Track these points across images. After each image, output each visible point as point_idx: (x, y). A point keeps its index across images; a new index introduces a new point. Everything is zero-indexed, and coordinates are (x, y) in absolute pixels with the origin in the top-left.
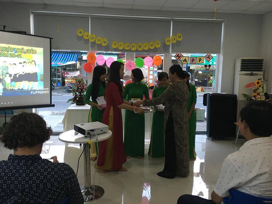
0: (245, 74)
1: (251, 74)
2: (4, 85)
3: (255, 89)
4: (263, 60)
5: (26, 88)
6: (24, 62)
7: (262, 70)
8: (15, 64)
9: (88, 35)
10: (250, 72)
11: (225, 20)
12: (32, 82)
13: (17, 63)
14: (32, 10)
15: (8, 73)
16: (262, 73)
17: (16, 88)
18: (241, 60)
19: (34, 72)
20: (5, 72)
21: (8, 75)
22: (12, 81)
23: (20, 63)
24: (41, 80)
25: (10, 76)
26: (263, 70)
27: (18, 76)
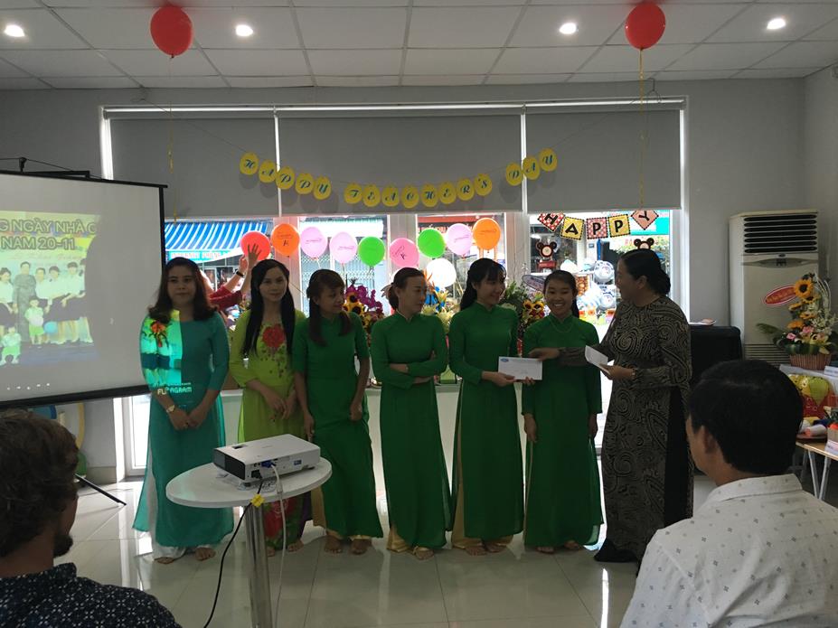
0: (763, 263)
1: (781, 263)
3: (796, 308)
4: (815, 217)
7: (815, 248)
8: (55, 268)
9: (273, 171)
10: (775, 256)
11: (687, 100)
13: (62, 264)
14: (105, 108)
16: (814, 256)
17: (61, 342)
18: (745, 220)
20: (26, 293)
21: (35, 303)
22: (47, 318)
23: (72, 265)
26: (815, 246)
27: (64, 301)
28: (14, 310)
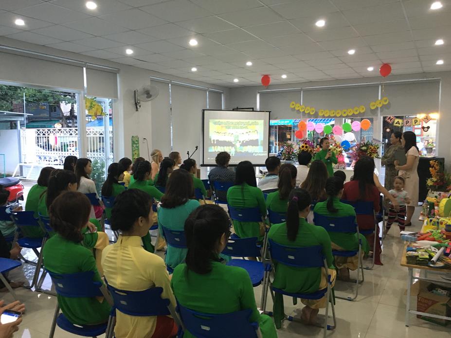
2: (235, 148)
5: (250, 151)
6: (250, 132)
8: (243, 133)
9: (299, 106)
12: (254, 147)
13: (245, 133)
14: (258, 91)
15: (238, 140)
17: (243, 151)
19: (256, 139)
20: (236, 139)
21: (238, 142)
22: (241, 145)
23: (247, 133)
24: (261, 145)
25: (240, 142)
27: (244, 142)
28: (234, 143)
